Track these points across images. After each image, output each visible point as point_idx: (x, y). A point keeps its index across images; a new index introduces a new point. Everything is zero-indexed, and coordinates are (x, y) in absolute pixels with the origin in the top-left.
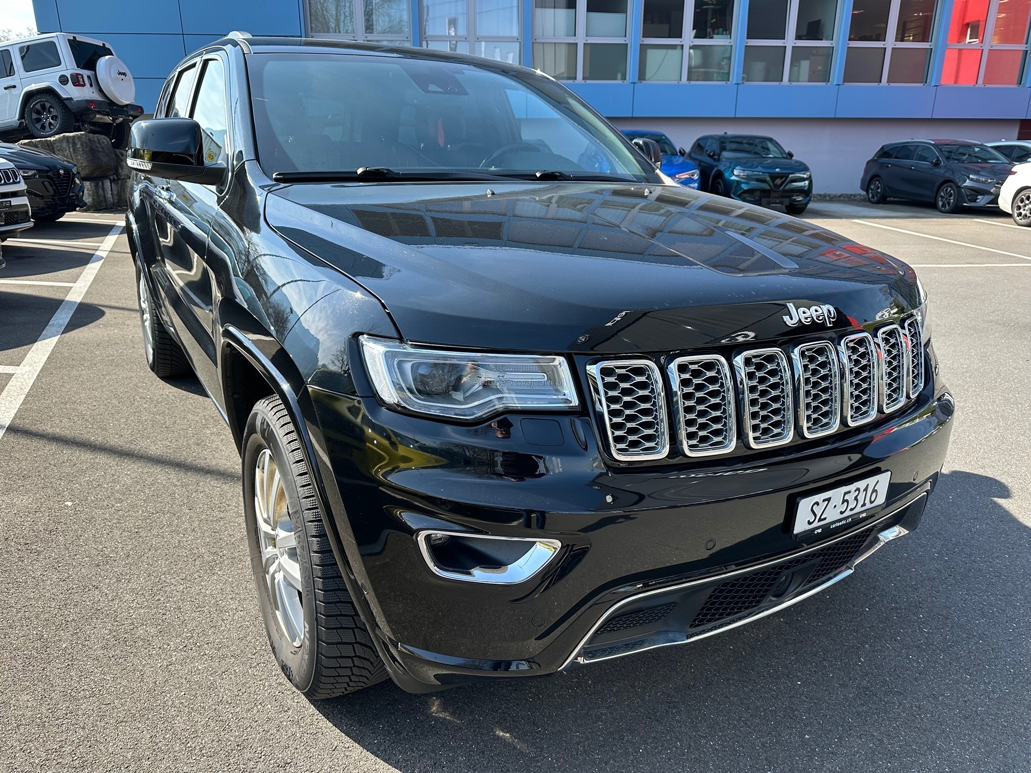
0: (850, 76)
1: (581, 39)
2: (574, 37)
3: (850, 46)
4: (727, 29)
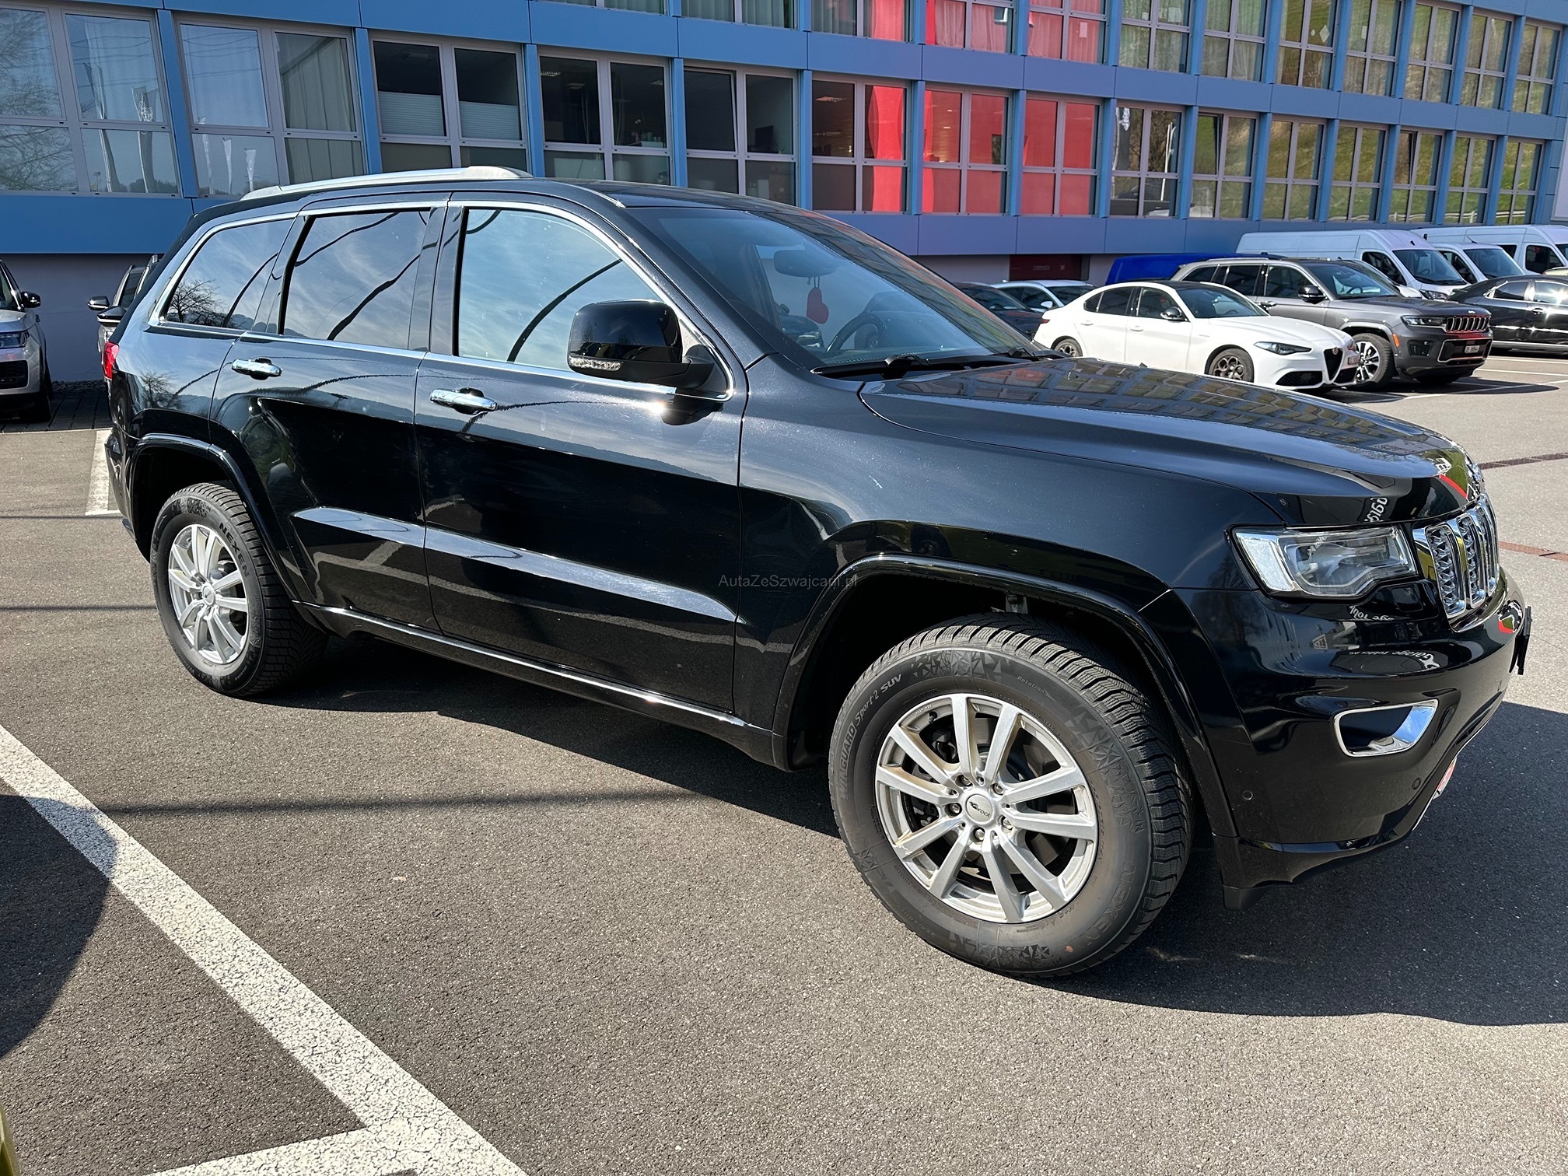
0: (821, 201)
1: (455, 141)
2: (444, 138)
3: (814, 162)
4: (659, 134)
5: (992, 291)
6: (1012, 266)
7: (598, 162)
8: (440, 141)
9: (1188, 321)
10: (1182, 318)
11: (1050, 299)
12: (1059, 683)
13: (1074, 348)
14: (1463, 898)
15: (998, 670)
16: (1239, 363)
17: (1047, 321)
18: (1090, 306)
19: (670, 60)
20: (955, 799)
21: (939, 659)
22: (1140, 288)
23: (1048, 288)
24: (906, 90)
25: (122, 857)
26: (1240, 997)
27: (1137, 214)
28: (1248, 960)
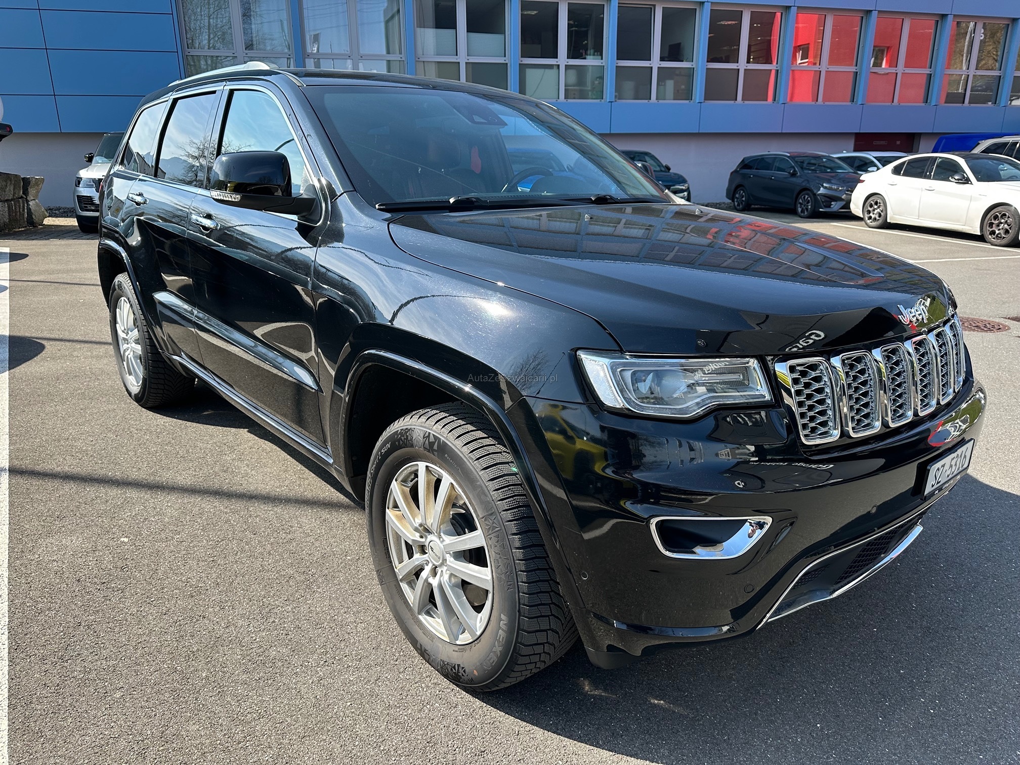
0: (709, 95)
1: (463, 59)
2: (456, 57)
3: (708, 67)
4: (598, 50)
5: (830, 159)
6: (856, 141)
7: (555, 70)
8: (453, 59)
9: (971, 184)
10: (967, 181)
11: (875, 166)
13: (881, 202)
15: (435, 447)
16: (1009, 217)
17: (863, 181)
18: (897, 171)
20: (423, 542)
21: (408, 434)
22: (937, 157)
23: (875, 158)
24: (782, 13)
26: (622, 736)
27: (964, 103)
28: (655, 705)
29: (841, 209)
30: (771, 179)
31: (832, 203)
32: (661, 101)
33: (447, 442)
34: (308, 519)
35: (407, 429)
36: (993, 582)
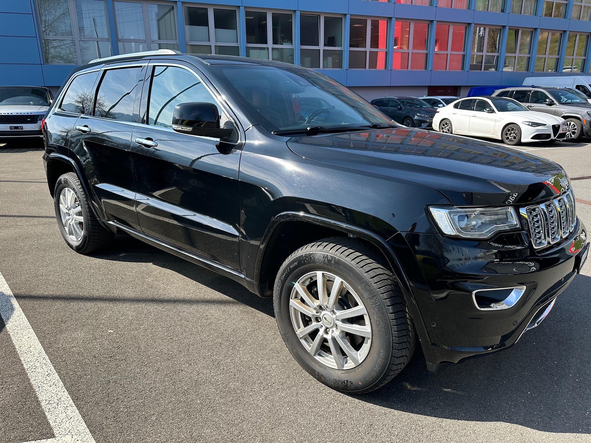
1: (213, 43)
2: (209, 42)
3: (350, 50)
4: (290, 39)
5: (419, 100)
6: (428, 90)
7: (266, 51)
8: (207, 44)
9: (495, 113)
10: (493, 111)
11: (442, 103)
12: (356, 270)
13: (449, 123)
14: (554, 369)
15: (333, 262)
16: (515, 130)
17: (439, 112)
18: (456, 106)
19: (295, 11)
20: (319, 315)
21: (311, 256)
22: (476, 99)
23: (441, 99)
24: (387, 21)
25: (14, 316)
26: (438, 409)
27: (481, 70)
28: (447, 391)
29: (427, 127)
30: (388, 111)
31: (422, 124)
32: (325, 69)
33: (341, 259)
34: (214, 311)
35: (310, 254)
36: (578, 315)
